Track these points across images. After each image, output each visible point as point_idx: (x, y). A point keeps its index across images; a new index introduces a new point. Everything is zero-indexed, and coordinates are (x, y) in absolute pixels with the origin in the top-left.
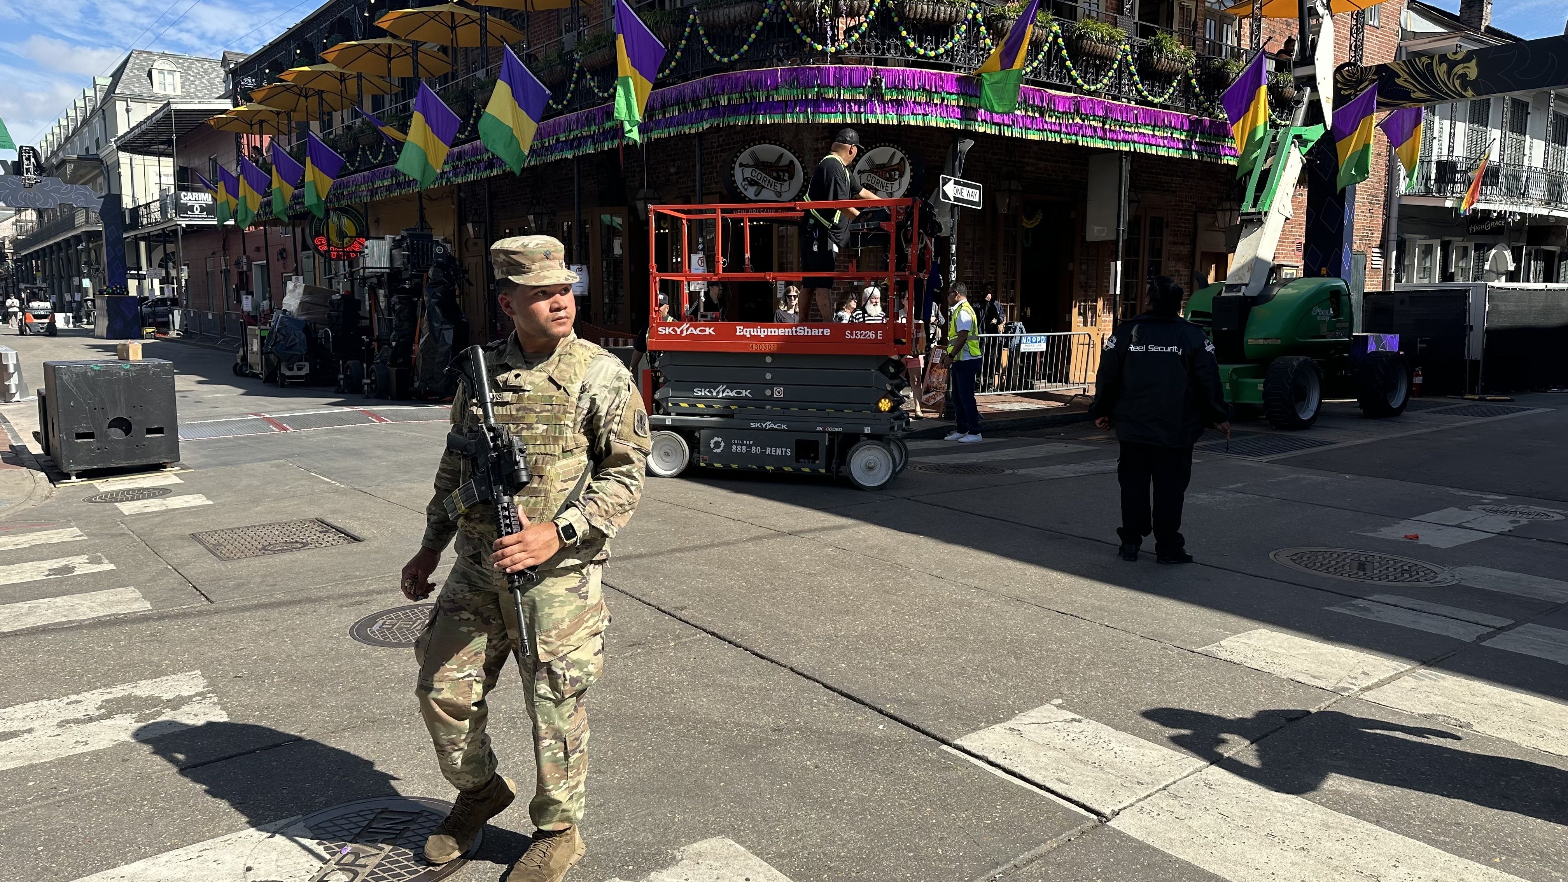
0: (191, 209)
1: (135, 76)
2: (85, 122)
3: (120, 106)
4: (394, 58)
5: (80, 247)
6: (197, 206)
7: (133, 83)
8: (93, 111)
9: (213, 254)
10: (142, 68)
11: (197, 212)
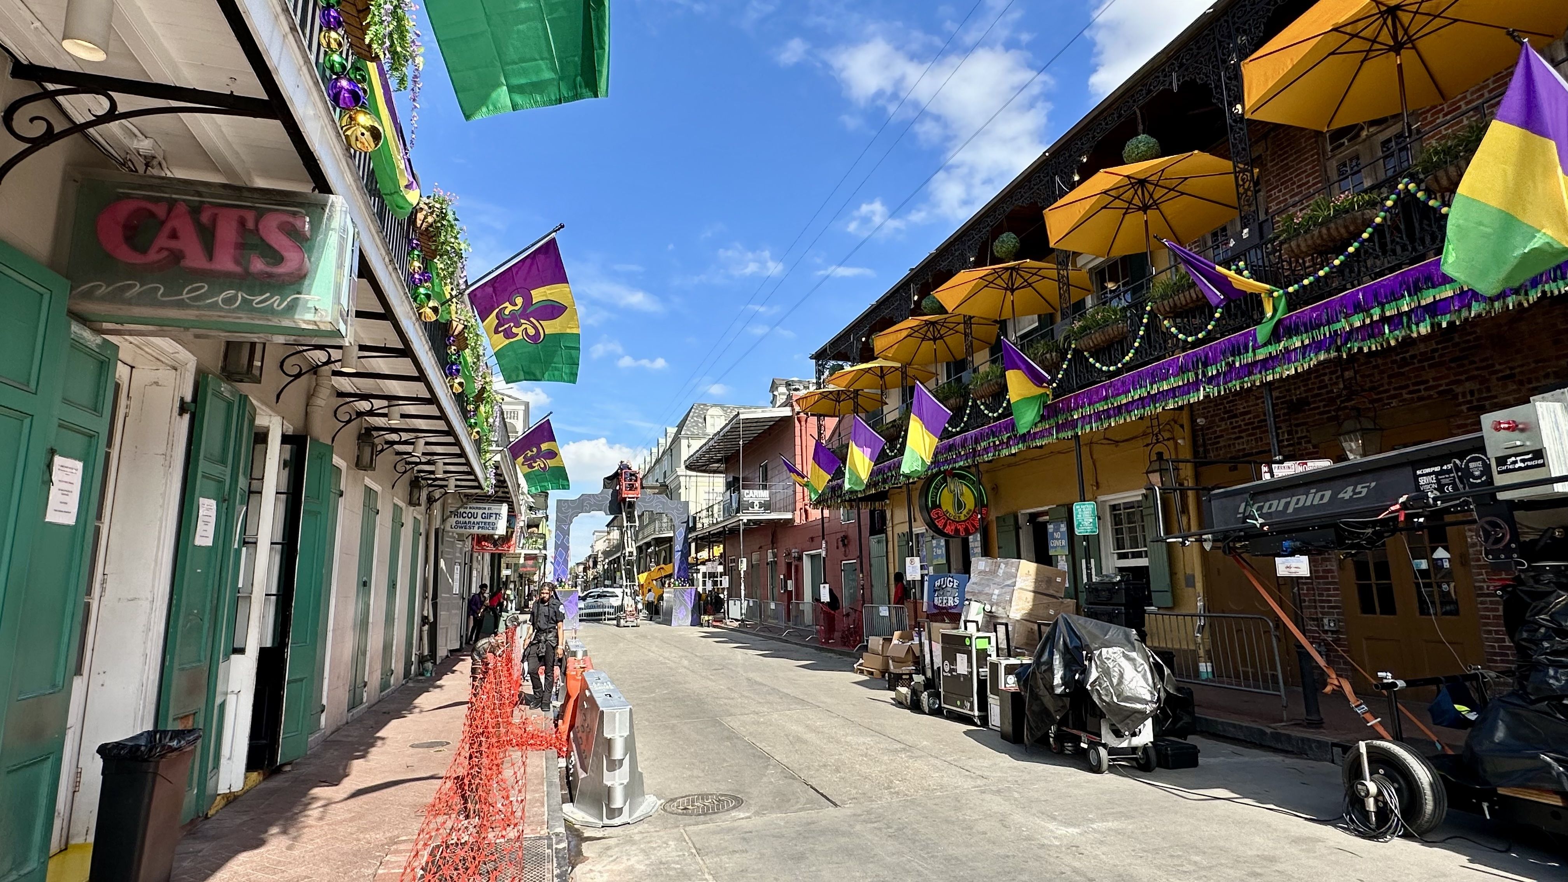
0: (752, 505)
1: (695, 421)
2: (658, 461)
3: (684, 443)
4: (1017, 289)
5: (649, 550)
6: (756, 503)
7: (693, 426)
8: (664, 453)
9: (760, 547)
10: (699, 416)
11: (756, 508)
